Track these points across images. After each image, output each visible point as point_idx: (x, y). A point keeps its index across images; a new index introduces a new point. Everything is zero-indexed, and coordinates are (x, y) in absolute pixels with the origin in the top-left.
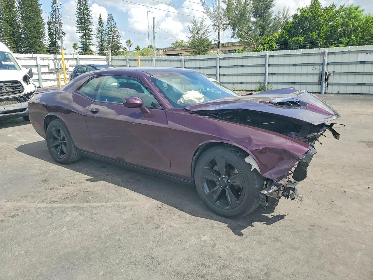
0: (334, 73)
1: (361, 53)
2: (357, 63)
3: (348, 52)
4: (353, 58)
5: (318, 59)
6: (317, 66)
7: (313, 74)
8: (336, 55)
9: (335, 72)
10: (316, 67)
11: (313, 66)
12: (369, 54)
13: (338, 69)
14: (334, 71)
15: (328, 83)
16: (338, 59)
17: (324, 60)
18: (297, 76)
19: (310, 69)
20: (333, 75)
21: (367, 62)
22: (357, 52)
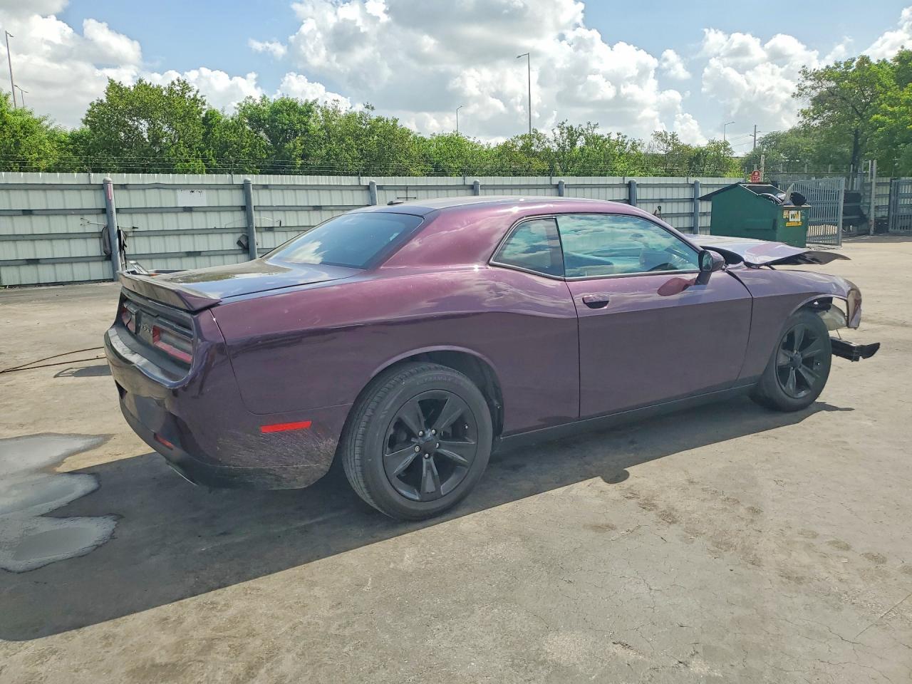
0: (135, 232)
1: (182, 189)
2: (177, 210)
3: (156, 186)
4: (167, 199)
5: (90, 200)
6: (91, 216)
7: (84, 236)
8: (132, 193)
9: (136, 230)
10: (87, 218)
11: (79, 217)
12: (196, 193)
13: (142, 222)
14: (134, 228)
15: (125, 255)
16: (137, 199)
17: (108, 201)
18: (40, 241)
19: (74, 225)
20: (133, 236)
21: (195, 209)
22: (174, 187)
